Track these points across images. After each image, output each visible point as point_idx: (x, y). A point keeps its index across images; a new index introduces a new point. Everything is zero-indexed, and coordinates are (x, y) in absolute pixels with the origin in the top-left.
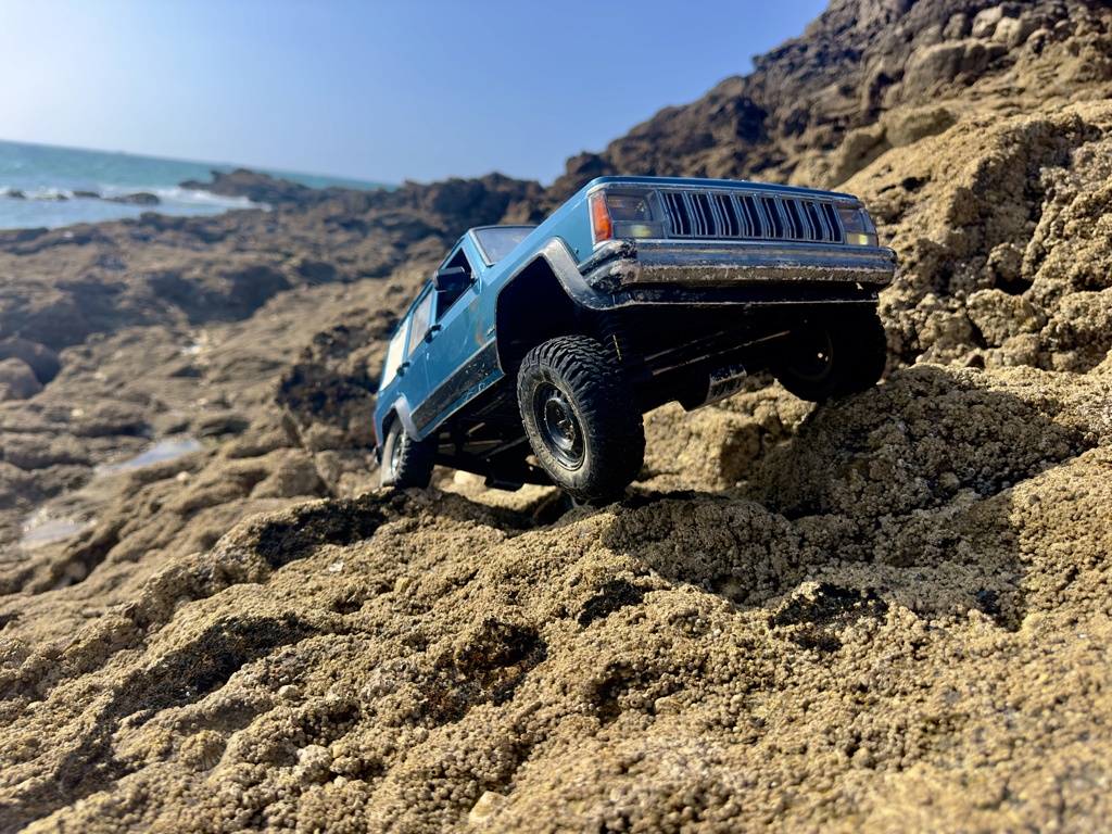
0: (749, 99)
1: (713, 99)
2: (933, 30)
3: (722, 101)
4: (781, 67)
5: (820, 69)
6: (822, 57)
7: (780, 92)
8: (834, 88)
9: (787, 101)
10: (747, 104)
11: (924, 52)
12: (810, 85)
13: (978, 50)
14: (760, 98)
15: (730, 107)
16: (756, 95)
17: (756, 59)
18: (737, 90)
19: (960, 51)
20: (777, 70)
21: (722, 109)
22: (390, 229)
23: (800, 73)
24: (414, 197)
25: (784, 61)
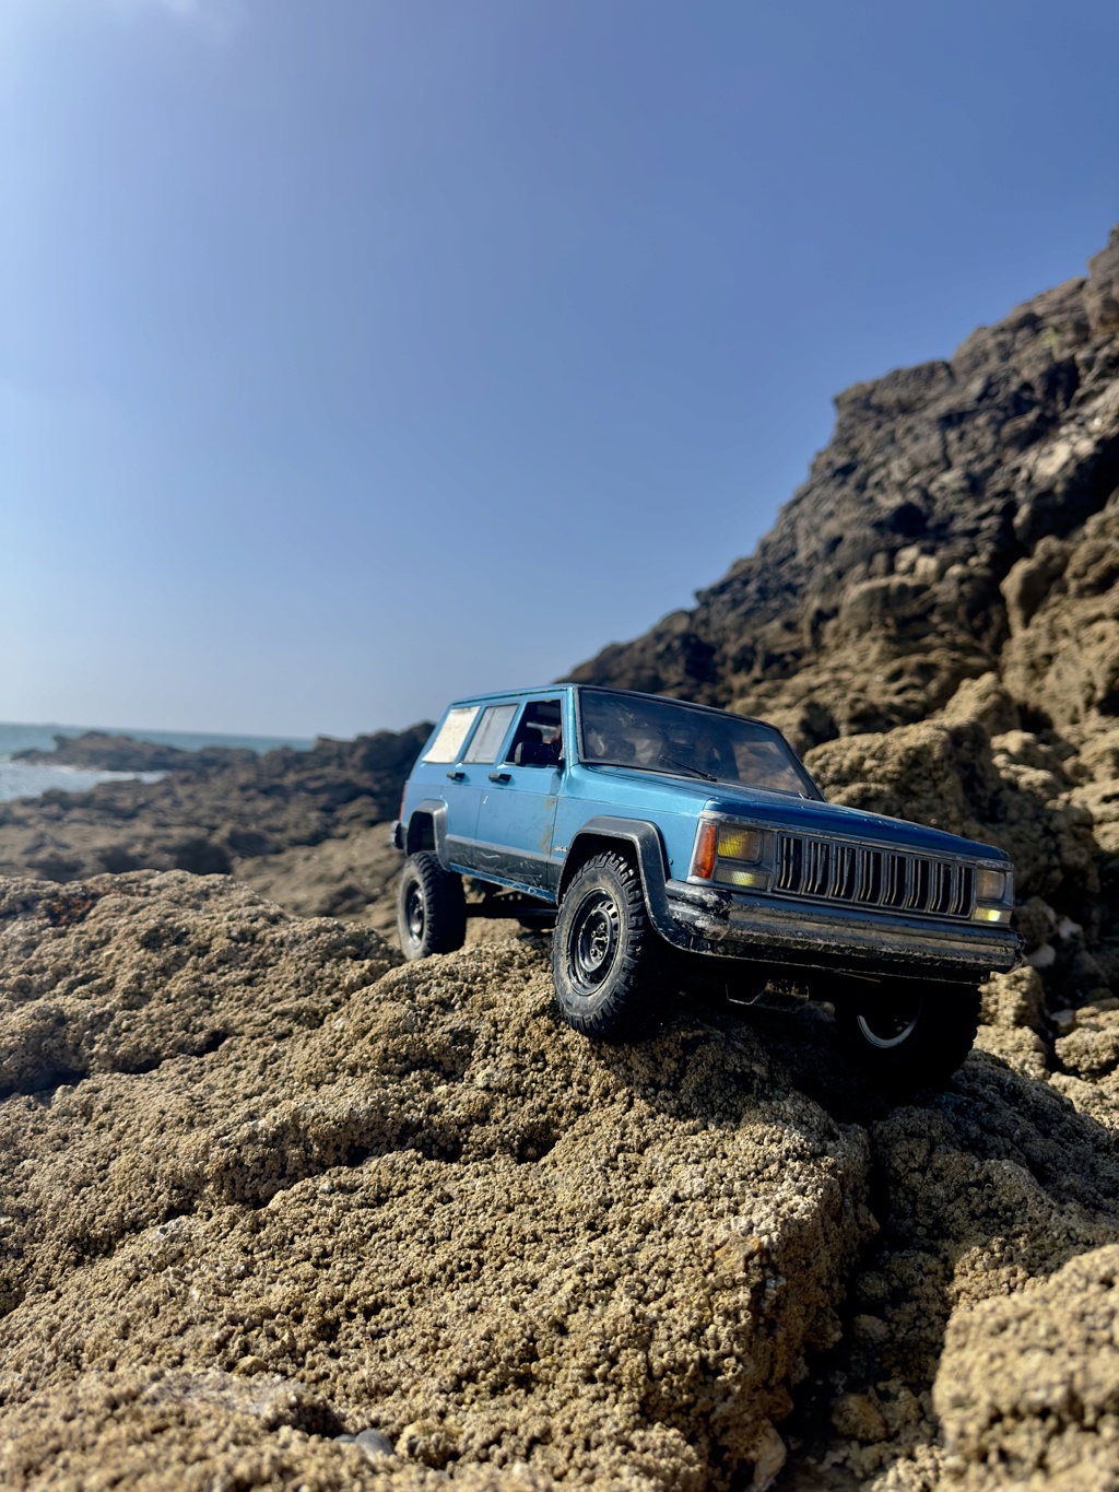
0: (695, 636)
1: (658, 635)
2: (860, 569)
3: (668, 638)
4: (723, 603)
5: (762, 604)
6: (763, 592)
7: (724, 629)
8: (776, 624)
9: (733, 636)
10: (693, 640)
11: (855, 591)
12: (754, 620)
13: (903, 588)
14: (706, 634)
15: (676, 644)
16: (701, 631)
17: (698, 594)
18: (681, 626)
19: (886, 589)
20: (719, 605)
21: (669, 648)
22: (315, 792)
23: (743, 608)
24: (339, 756)
25: (726, 597)
